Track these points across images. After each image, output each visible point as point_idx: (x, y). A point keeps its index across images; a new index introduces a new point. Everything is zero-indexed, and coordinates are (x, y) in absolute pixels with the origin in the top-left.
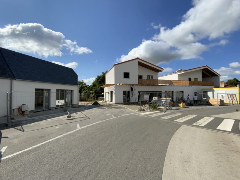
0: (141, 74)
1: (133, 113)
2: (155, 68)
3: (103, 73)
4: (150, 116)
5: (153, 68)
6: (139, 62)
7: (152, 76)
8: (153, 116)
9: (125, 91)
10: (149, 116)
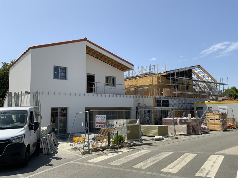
0: (91, 72)
1: (71, 162)
2: (120, 63)
3: (5, 65)
4: (111, 163)
5: (116, 62)
6: (87, 48)
7: (114, 79)
8: (117, 163)
9: (57, 108)
10: (110, 165)
